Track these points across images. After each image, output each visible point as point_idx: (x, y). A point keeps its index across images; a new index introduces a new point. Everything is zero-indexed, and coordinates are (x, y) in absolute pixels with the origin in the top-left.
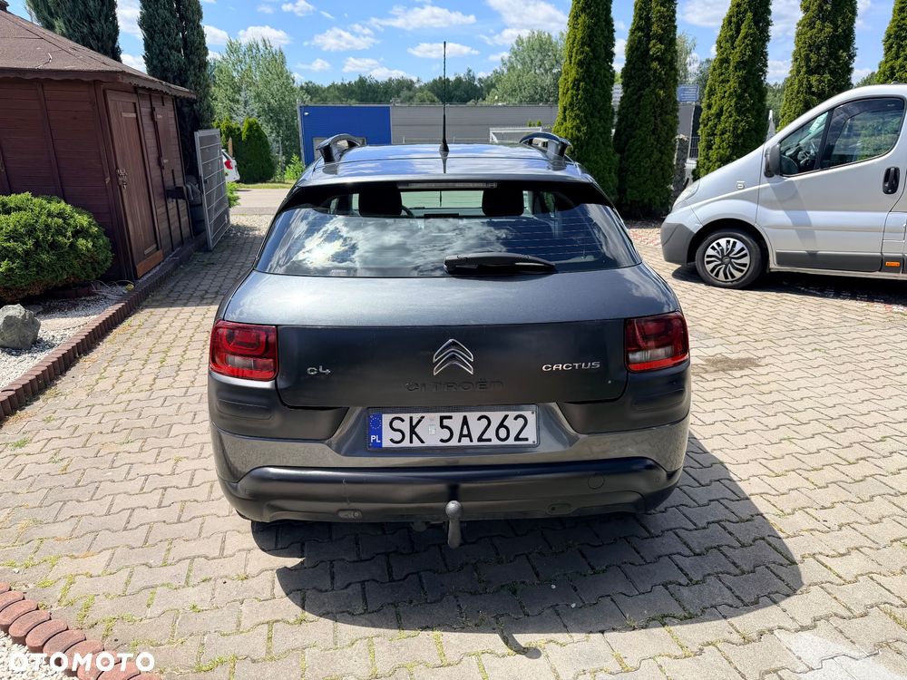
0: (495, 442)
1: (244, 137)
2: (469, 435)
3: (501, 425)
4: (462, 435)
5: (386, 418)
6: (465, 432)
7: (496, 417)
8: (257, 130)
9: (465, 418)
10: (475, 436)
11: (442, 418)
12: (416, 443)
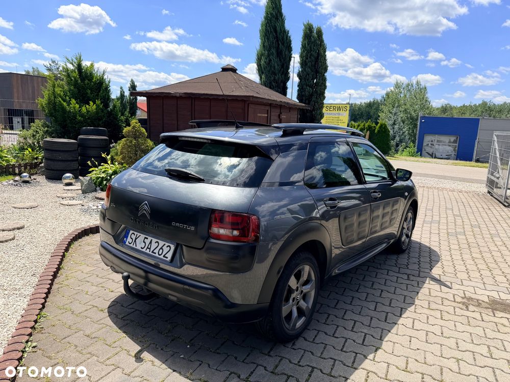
0: (157, 255)
1: (376, 131)
2: (150, 249)
3: (161, 248)
4: (148, 248)
5: (131, 232)
6: (149, 247)
7: (161, 243)
8: (384, 128)
9: (152, 240)
10: (152, 250)
11: (145, 238)
12: (134, 246)
